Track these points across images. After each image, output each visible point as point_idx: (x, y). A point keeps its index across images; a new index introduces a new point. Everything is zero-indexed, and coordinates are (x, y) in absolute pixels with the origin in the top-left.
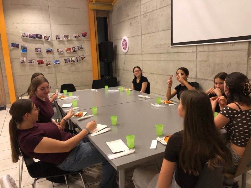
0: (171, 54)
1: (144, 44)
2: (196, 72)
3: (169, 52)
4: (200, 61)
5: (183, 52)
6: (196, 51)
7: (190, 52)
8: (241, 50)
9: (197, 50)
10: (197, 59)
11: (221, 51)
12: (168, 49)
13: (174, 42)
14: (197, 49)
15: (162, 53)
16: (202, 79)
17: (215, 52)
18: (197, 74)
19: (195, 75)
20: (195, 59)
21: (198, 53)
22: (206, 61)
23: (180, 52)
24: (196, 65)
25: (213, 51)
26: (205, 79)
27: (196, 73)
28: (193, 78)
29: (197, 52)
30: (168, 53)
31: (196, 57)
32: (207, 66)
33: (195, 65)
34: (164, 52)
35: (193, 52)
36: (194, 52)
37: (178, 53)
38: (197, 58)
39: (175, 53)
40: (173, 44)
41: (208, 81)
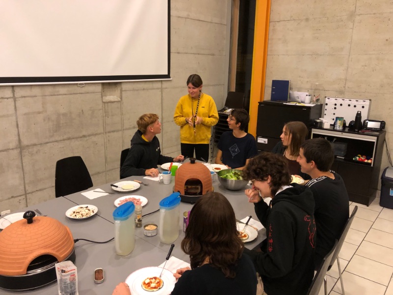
2: (19, 135)
4: (25, 114)
6: (12, 96)
8: (93, 93)
9: (14, 95)
10: (18, 112)
11: (66, 94)
14: (13, 92)
16: (35, 145)
17: (56, 96)
18: (22, 139)
19: (17, 142)
20: (12, 112)
21: (17, 99)
22: (39, 113)
24: (17, 122)
25: (52, 95)
28: (13, 149)
29: (14, 98)
31: (13, 107)
32: (44, 120)
33: (15, 124)
35: (2, 98)
36: (8, 98)
38: (17, 108)
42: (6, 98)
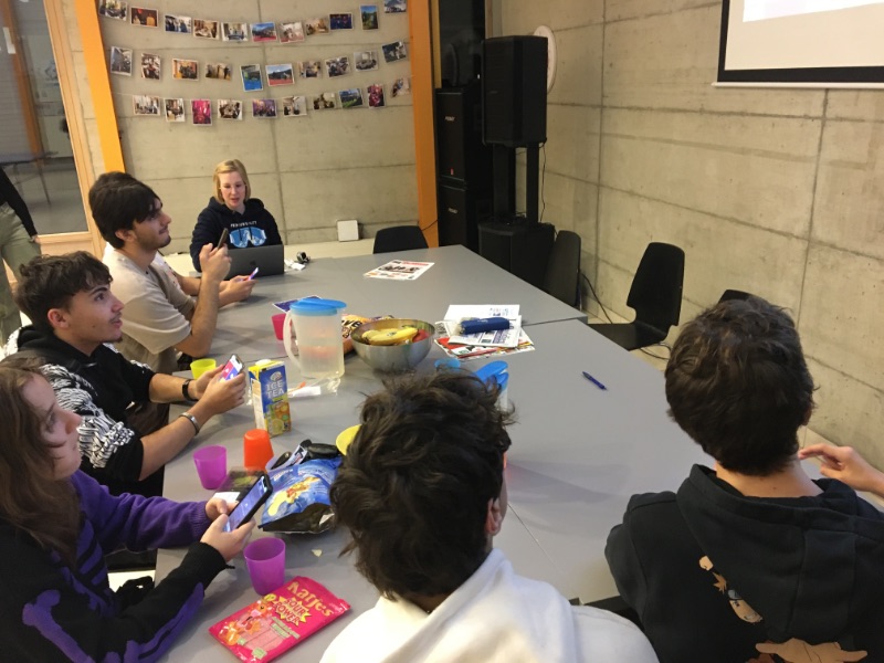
0: (714, 117)
1: (611, 65)
2: (812, 210)
3: (706, 108)
4: (832, 163)
5: (765, 115)
6: (820, 113)
7: (793, 117)
9: (825, 111)
10: (822, 154)
12: (704, 94)
13: (728, 67)
14: (826, 103)
15: (680, 111)
16: (833, 246)
18: (816, 223)
19: (807, 225)
20: (812, 152)
21: (827, 123)
22: (859, 166)
23: (753, 115)
24: (816, 178)
26: (845, 250)
27: (812, 215)
28: (797, 237)
29: (824, 119)
30: (702, 111)
31: (818, 141)
32: (864, 190)
33: (811, 179)
34: (688, 107)
35: (806, 117)
36: (813, 119)
37: (742, 114)
38: (823, 146)
39: (730, 113)
40: (724, 75)
41: (859, 258)
42: (810, 118)
